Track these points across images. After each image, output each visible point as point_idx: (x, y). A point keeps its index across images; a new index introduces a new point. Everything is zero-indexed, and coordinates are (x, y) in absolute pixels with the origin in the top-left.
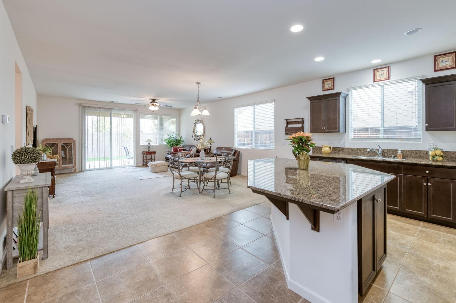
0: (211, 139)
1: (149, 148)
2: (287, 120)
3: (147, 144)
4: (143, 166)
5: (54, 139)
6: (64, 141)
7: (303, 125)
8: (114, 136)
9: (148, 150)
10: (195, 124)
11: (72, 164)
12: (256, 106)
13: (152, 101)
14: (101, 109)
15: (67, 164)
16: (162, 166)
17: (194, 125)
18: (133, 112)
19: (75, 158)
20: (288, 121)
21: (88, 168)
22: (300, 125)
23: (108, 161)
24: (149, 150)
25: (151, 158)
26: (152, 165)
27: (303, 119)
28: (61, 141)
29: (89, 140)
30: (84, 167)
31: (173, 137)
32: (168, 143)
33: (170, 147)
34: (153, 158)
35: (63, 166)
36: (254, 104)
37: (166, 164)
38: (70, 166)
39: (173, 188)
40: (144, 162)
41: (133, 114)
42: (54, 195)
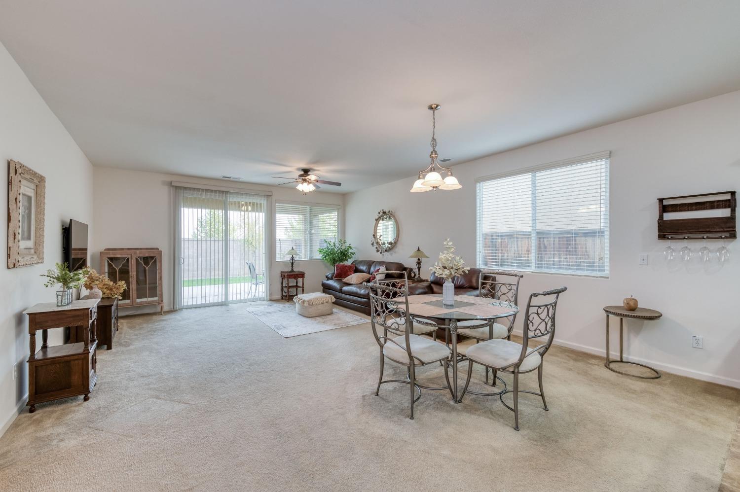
0: (419, 250)
1: (292, 266)
2: (661, 200)
3: (288, 258)
4: (282, 299)
5: (123, 249)
6: (140, 253)
7: (733, 211)
8: (231, 244)
9: (290, 269)
10: (378, 220)
11: (156, 296)
12: (539, 174)
13: (303, 173)
14: (209, 193)
15: (146, 297)
16: (322, 303)
17: (375, 221)
18: (265, 200)
19: (161, 284)
20: (665, 203)
21: (185, 304)
22: (725, 213)
23: (220, 286)
24: (292, 269)
25: (295, 284)
26: (303, 302)
27: (733, 193)
28: (135, 253)
29: (187, 252)
30: (177, 303)
31: (335, 245)
32: (326, 257)
33: (329, 264)
34: (300, 284)
35: (138, 300)
36: (534, 170)
37: (330, 301)
38: (152, 302)
39: (381, 383)
40: (283, 292)
41: (264, 202)
42: (86, 395)
